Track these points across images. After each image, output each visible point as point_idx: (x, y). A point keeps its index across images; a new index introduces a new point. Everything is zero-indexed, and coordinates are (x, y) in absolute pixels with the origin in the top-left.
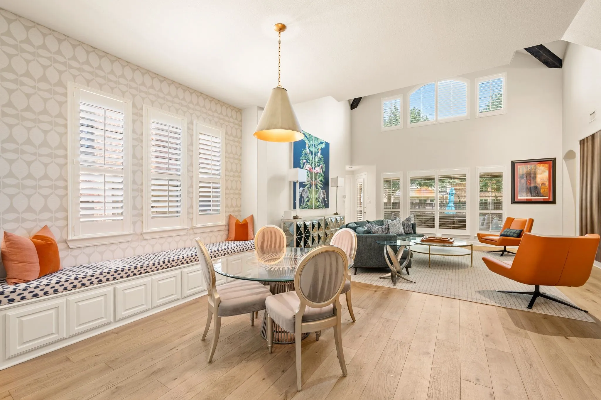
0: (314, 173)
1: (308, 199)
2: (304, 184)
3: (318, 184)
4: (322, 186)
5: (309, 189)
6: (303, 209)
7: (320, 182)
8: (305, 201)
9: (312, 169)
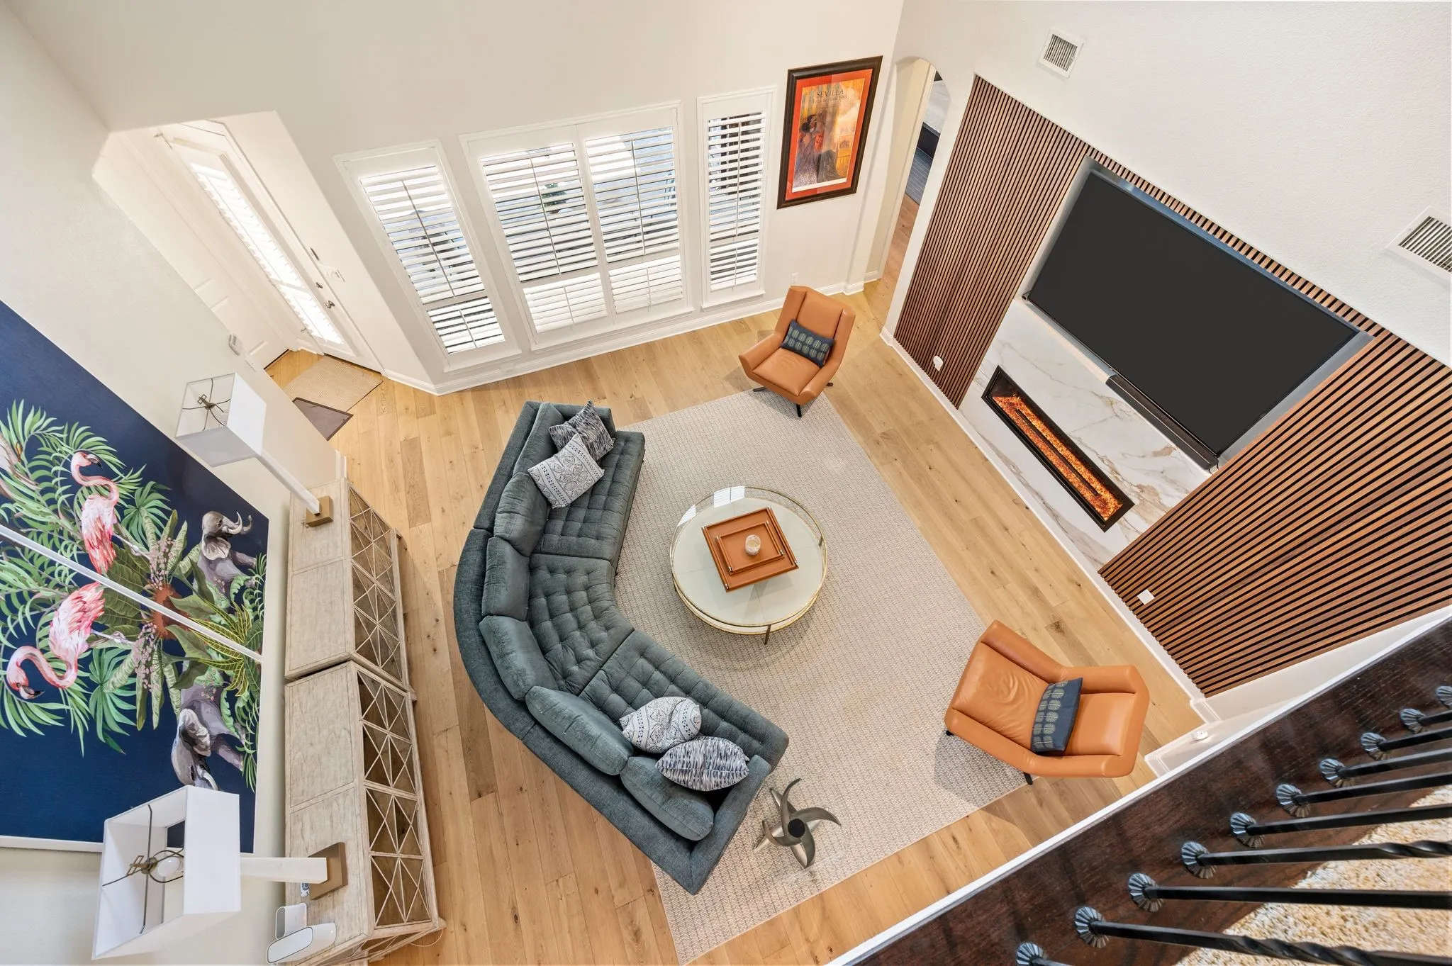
0: (111, 575)
1: (224, 695)
2: (156, 720)
3: (169, 567)
4: (185, 527)
5: (188, 673)
6: (255, 755)
7: (163, 542)
8: (229, 727)
9: (90, 594)
